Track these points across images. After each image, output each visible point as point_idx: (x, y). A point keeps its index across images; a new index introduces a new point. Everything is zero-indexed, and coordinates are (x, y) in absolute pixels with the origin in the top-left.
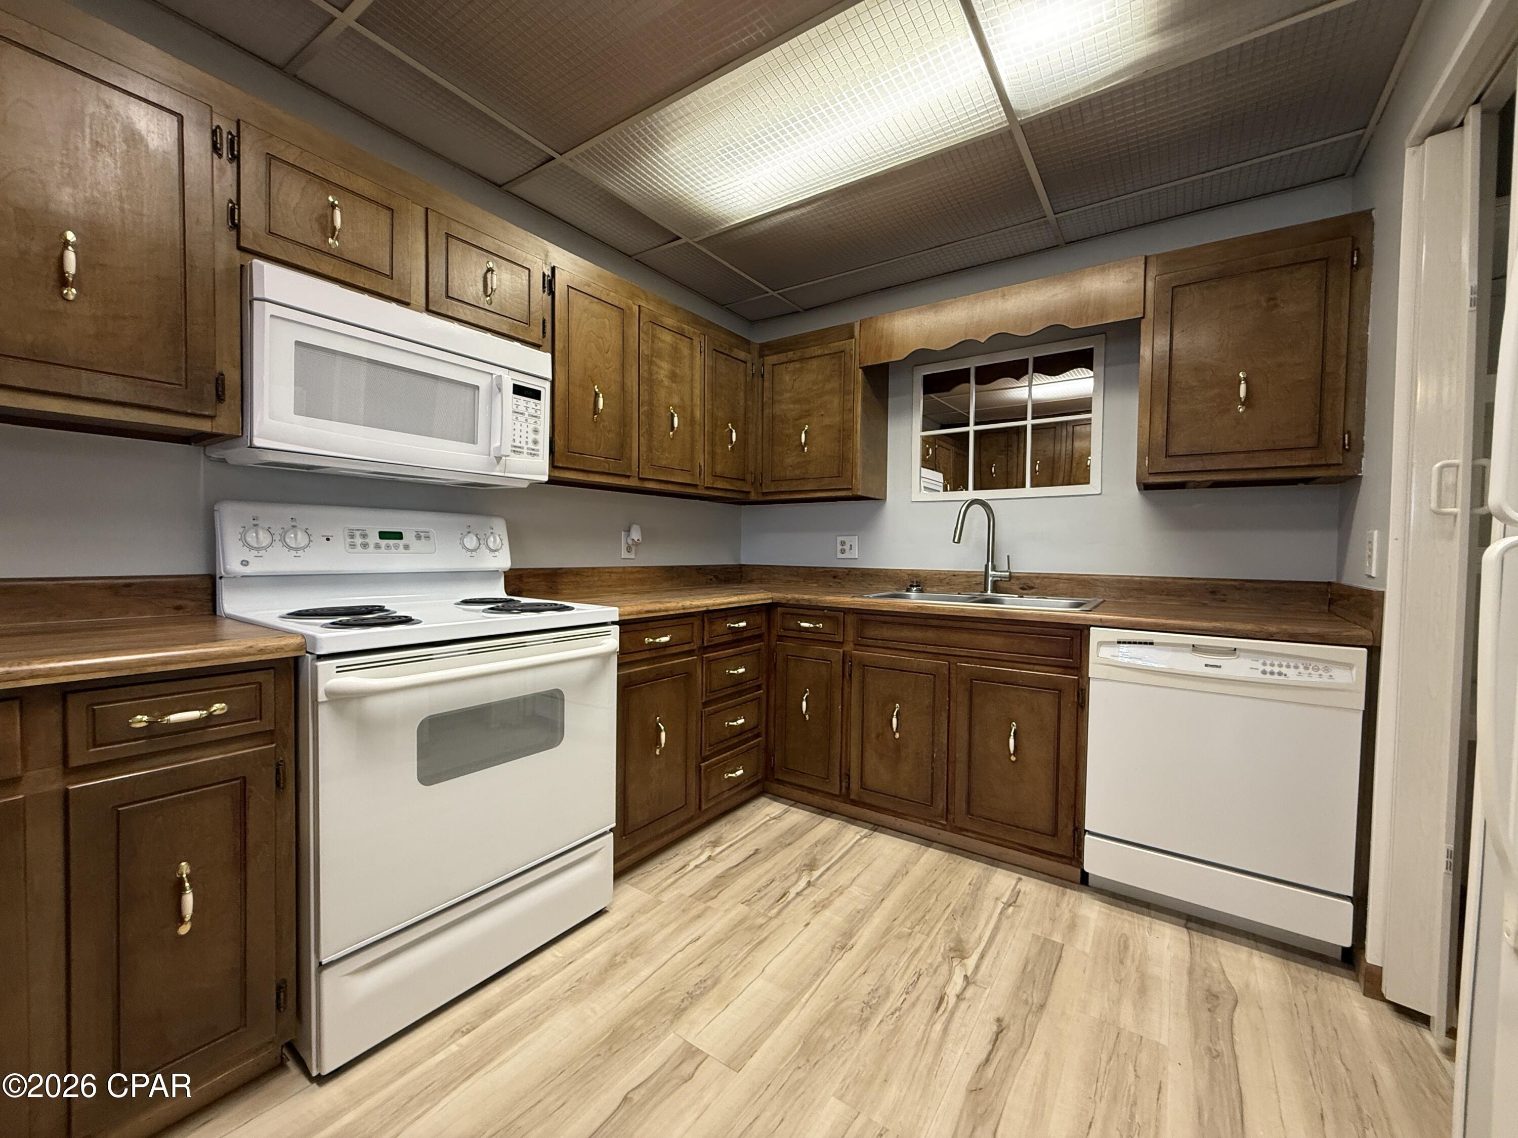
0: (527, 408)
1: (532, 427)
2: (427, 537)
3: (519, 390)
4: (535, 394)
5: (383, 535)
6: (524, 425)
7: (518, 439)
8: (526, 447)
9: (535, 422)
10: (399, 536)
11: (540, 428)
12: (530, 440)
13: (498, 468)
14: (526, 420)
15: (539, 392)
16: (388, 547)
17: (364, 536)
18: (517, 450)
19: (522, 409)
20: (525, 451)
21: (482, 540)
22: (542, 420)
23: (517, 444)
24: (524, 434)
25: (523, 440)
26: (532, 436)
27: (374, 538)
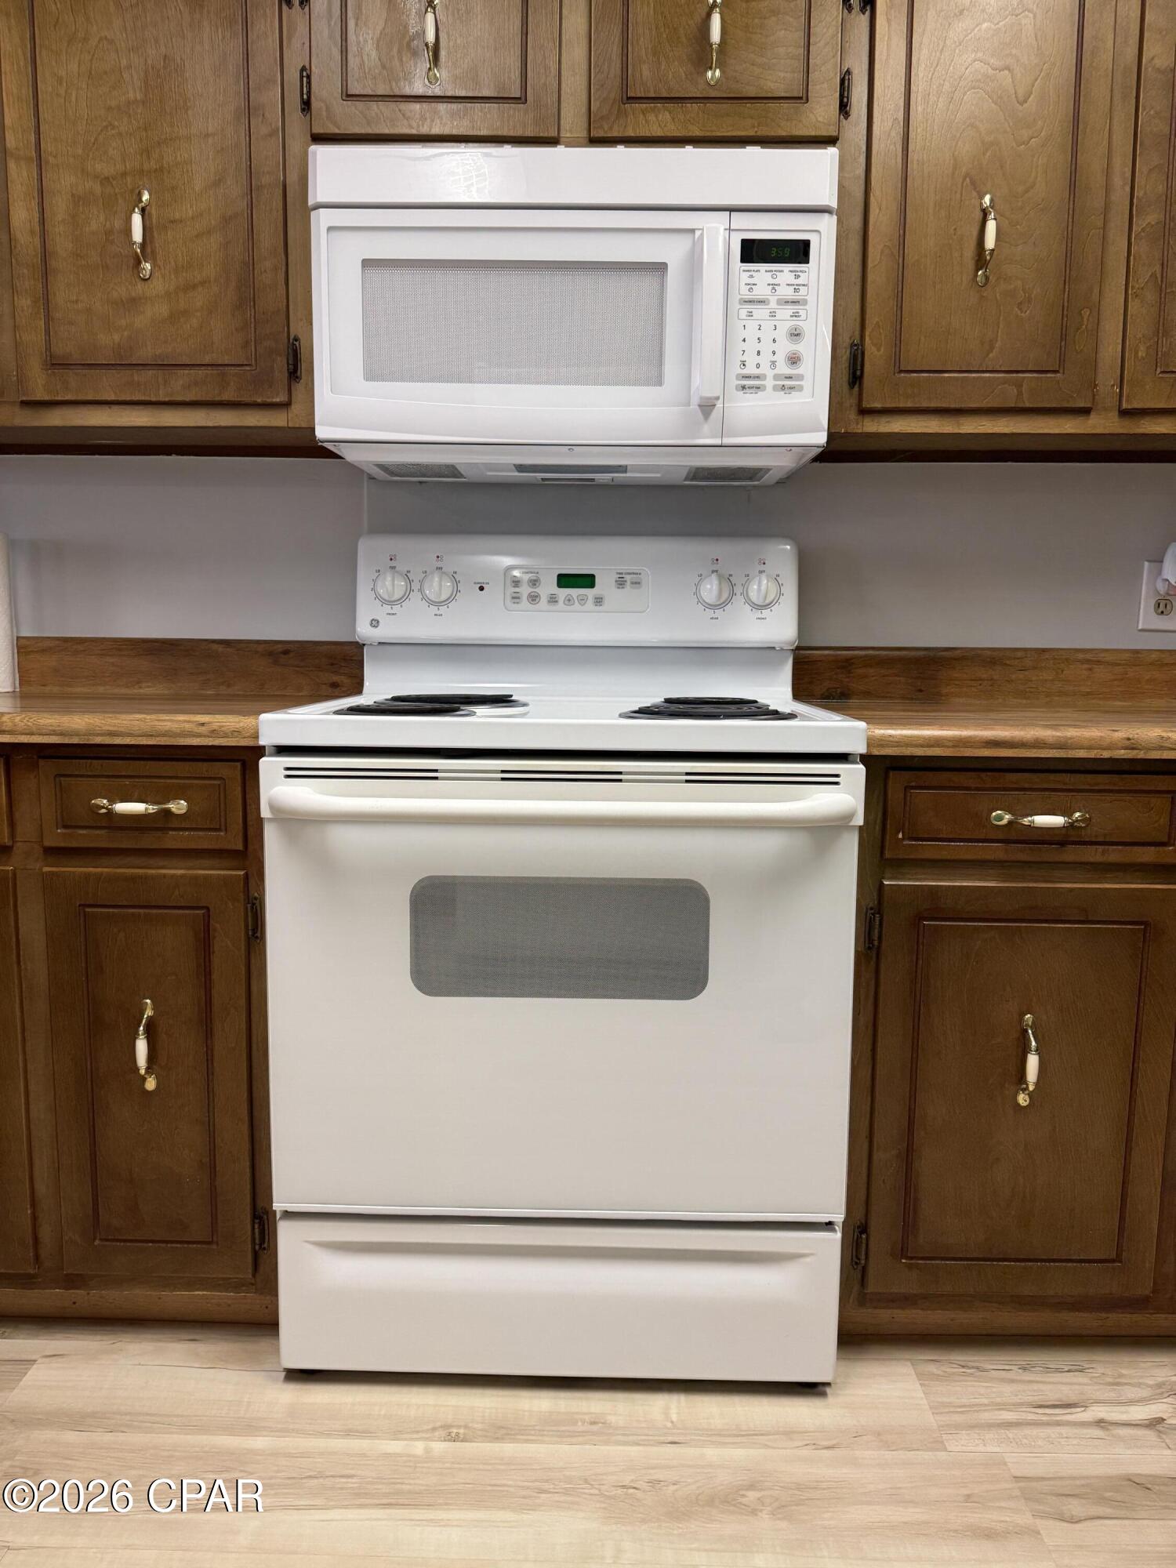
0: (774, 286)
1: (785, 327)
2: (637, 583)
3: (754, 251)
4: (797, 252)
5: (566, 580)
6: (768, 325)
7: (751, 360)
8: (770, 374)
9: (796, 315)
10: (586, 581)
11: (807, 327)
12: (780, 359)
13: (706, 428)
14: (773, 315)
15: (806, 244)
16: (569, 600)
17: (534, 583)
18: (750, 384)
19: (762, 290)
20: (769, 383)
21: (732, 588)
22: (811, 306)
23: (751, 370)
24: (766, 347)
25: (765, 360)
26: (785, 347)
27: (549, 586)
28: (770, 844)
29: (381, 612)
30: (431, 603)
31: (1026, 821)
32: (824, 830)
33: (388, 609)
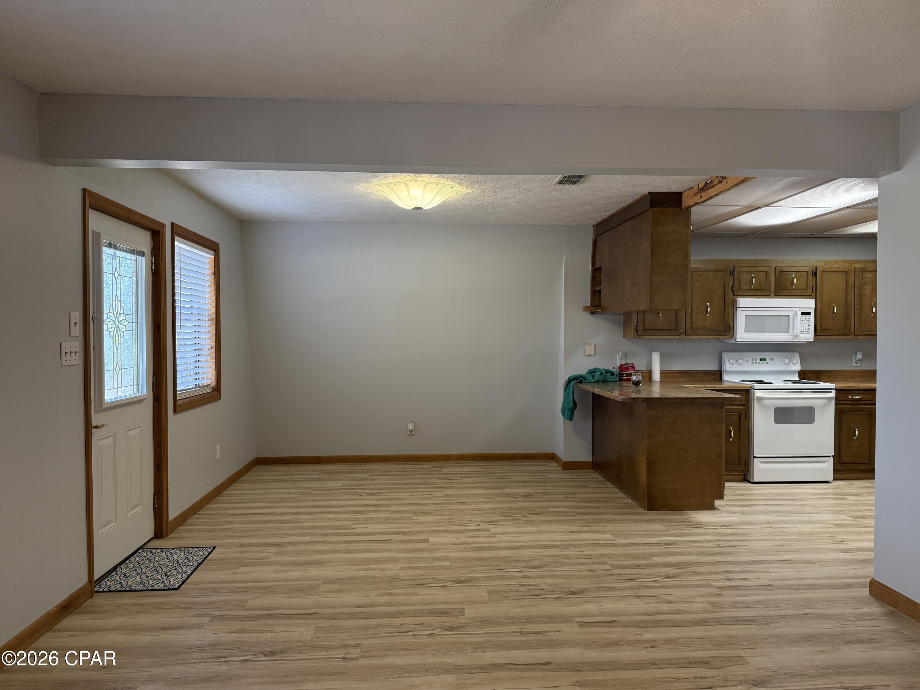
0: (806, 319)
1: (807, 324)
2: (773, 360)
3: (803, 314)
4: (809, 314)
5: (761, 360)
6: (805, 324)
7: (802, 329)
8: (805, 331)
9: (809, 323)
10: (765, 360)
11: (811, 324)
12: (807, 329)
13: (796, 339)
14: (806, 323)
15: (810, 313)
16: (762, 363)
17: (756, 360)
18: (802, 333)
19: (804, 319)
20: (805, 332)
21: (791, 360)
22: (811, 321)
23: (802, 330)
24: (805, 327)
25: (804, 329)
26: (807, 327)
27: (758, 361)
28: (823, 401)
29: (730, 366)
30: (739, 364)
31: (854, 397)
32: (830, 399)
33: (731, 365)
